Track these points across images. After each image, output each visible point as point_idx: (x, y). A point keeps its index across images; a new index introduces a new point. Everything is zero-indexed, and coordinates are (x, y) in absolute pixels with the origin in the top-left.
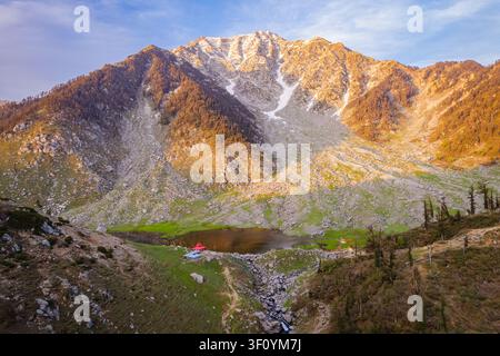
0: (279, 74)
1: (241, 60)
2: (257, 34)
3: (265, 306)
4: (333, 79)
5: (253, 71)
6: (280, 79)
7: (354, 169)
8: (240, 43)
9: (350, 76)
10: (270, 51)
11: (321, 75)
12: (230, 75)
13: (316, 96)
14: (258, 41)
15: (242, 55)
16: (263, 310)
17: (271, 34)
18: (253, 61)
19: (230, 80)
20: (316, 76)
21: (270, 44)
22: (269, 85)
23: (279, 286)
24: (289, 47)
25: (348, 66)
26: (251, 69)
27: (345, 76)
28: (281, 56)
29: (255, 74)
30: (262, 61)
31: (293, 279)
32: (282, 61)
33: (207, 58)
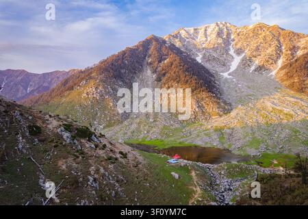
0: (231, 49)
1: (206, 41)
2: (217, 24)
3: (218, 199)
4: (270, 50)
5: (213, 48)
6: (232, 52)
7: (285, 112)
8: (206, 30)
9: (283, 48)
10: (225, 34)
11: (260, 48)
12: (199, 50)
13: (257, 62)
14: (217, 28)
15: (207, 38)
16: (216, 201)
17: (226, 23)
18: (214, 41)
19: (199, 54)
20: (257, 49)
21: (225, 30)
22: (225, 56)
23: (228, 187)
24: (238, 31)
25: (282, 40)
26: (212, 46)
27: (279, 48)
28: (232, 37)
29: (215, 49)
30: (220, 41)
31: (238, 183)
32: (233, 40)
33: (184, 41)
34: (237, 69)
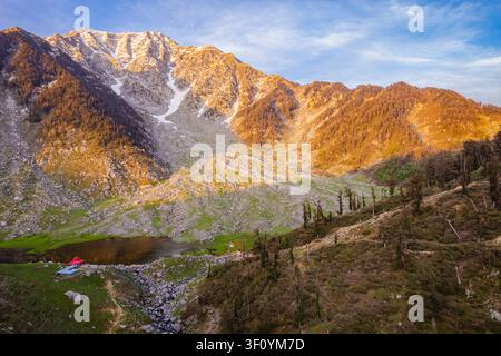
0: (171, 78)
1: (130, 59)
2: (148, 34)
3: (153, 317)
4: (224, 88)
5: (142, 72)
6: (171, 83)
8: (129, 41)
9: (240, 86)
10: (161, 53)
11: (212, 83)
12: (117, 73)
13: (207, 103)
14: (148, 41)
15: (131, 54)
16: (151, 322)
17: (162, 36)
18: (142, 62)
19: (117, 79)
20: (208, 84)
21: (161, 46)
22: (160, 88)
23: (168, 295)
24: (182, 51)
25: (238, 76)
26: (140, 70)
27: (235, 85)
28: (172, 60)
29: (144, 75)
30: (153, 63)
31: (182, 287)
32: (174, 65)
33: (90, 52)
34: (178, 111)
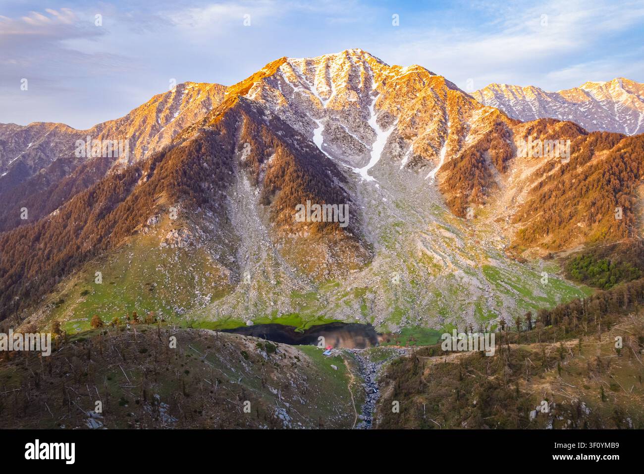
0: (372, 113)
1: (330, 92)
2: (347, 53)
4: (431, 128)
5: (343, 112)
6: (373, 122)
8: (328, 67)
9: (449, 124)
10: (362, 79)
11: (417, 120)
12: (317, 115)
13: (411, 149)
14: (347, 67)
15: (330, 86)
17: (362, 53)
18: (343, 98)
19: (317, 121)
20: (413, 123)
21: (362, 69)
22: (361, 130)
24: (385, 73)
25: (448, 108)
26: (341, 108)
27: (443, 123)
28: (374, 86)
29: (346, 115)
30: (353, 97)
32: (376, 94)
34: (380, 161)
